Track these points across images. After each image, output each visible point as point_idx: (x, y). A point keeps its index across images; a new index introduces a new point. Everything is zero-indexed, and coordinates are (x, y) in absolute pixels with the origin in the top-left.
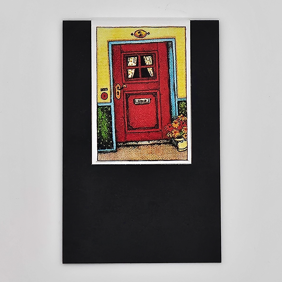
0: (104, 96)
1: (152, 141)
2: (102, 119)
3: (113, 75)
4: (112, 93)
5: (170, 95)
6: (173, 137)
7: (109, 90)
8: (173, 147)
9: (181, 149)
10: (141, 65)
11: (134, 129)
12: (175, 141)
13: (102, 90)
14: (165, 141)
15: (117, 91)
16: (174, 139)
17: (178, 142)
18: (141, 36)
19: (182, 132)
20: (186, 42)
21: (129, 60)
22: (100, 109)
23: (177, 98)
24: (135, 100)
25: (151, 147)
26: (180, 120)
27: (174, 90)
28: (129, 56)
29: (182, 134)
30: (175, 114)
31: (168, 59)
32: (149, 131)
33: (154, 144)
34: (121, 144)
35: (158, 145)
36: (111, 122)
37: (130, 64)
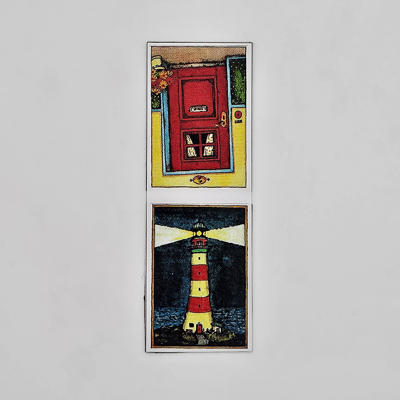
0: (238, 115)
1: (188, 67)
2: (241, 91)
3: (229, 137)
4: (230, 118)
5: (169, 115)
6: (167, 71)
7: (234, 121)
8: (167, 61)
9: (158, 58)
10: (199, 147)
11: (208, 80)
12: (164, 67)
13: (241, 121)
14: (174, 67)
15: (225, 120)
16: (165, 68)
17: (161, 66)
18: (200, 178)
19: (156, 76)
20: (152, 171)
21: (212, 153)
22: (243, 102)
23: (161, 112)
24: (206, 111)
25: (189, 61)
26: (158, 88)
27: (164, 120)
28: (211, 157)
29: (157, 74)
30: (164, 95)
31: (170, 153)
32: (191, 78)
33: (186, 64)
34: (221, 64)
35: (182, 62)
36: (231, 87)
37: (211, 148)
